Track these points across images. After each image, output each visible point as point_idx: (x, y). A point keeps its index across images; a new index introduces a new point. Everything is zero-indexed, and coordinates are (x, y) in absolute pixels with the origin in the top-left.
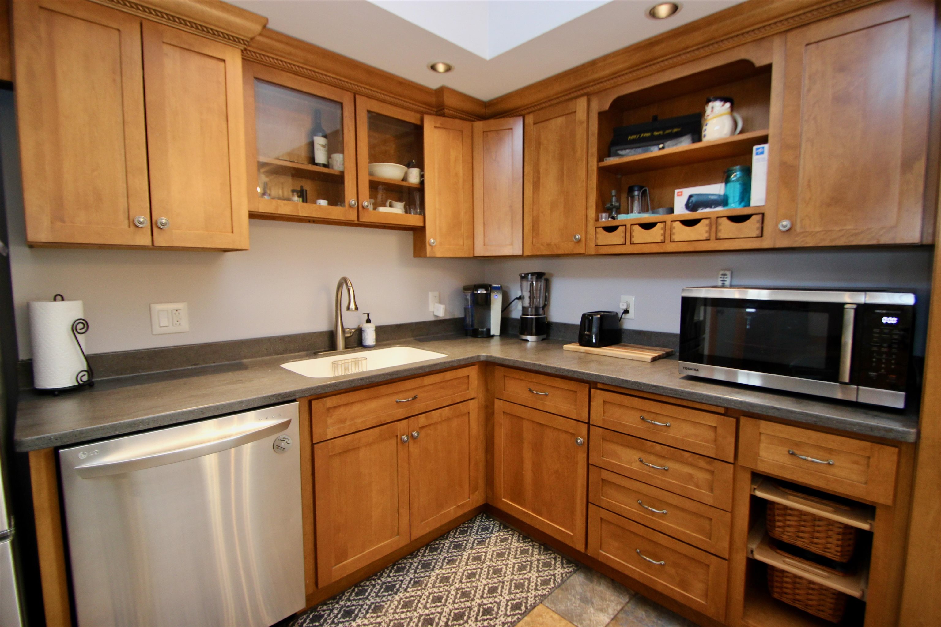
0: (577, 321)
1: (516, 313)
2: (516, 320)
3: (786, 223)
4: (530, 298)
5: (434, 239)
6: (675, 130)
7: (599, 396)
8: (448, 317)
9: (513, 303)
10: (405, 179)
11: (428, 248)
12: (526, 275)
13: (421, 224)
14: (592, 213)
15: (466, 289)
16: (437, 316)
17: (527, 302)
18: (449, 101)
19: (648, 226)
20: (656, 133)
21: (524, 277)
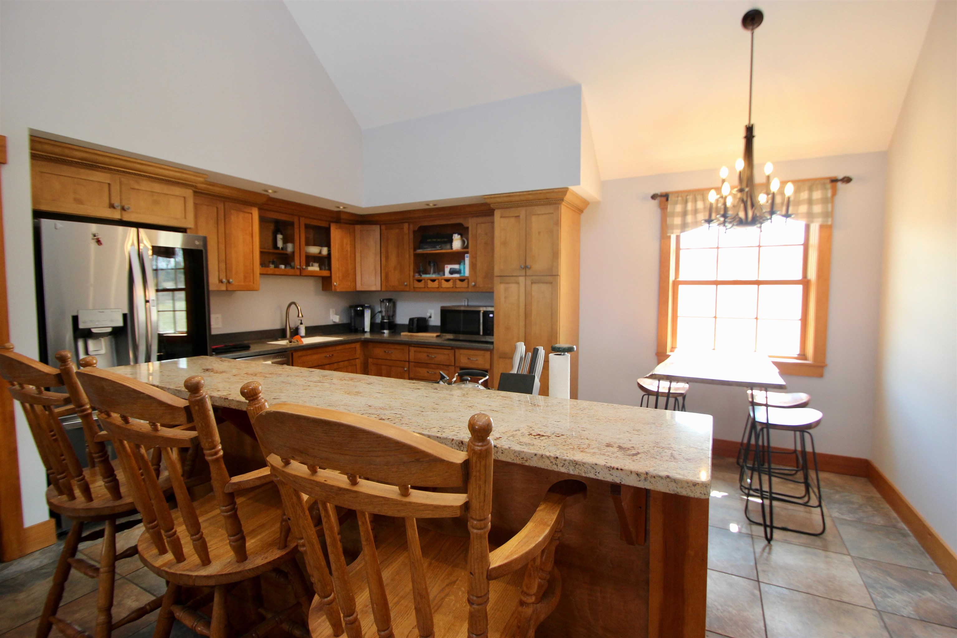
0: (407, 322)
1: (378, 320)
2: (378, 324)
3: (473, 284)
4: (385, 311)
5: (336, 283)
6: (445, 240)
7: (412, 349)
8: (340, 323)
9: (377, 315)
10: (320, 253)
11: (333, 288)
12: (383, 300)
13: (329, 275)
14: (412, 273)
15: (351, 307)
16: (334, 322)
17: (384, 314)
18: (343, 216)
19: (433, 280)
20: (439, 240)
21: (382, 301)
